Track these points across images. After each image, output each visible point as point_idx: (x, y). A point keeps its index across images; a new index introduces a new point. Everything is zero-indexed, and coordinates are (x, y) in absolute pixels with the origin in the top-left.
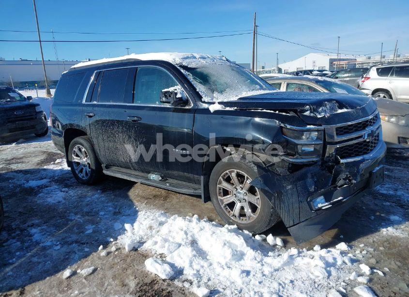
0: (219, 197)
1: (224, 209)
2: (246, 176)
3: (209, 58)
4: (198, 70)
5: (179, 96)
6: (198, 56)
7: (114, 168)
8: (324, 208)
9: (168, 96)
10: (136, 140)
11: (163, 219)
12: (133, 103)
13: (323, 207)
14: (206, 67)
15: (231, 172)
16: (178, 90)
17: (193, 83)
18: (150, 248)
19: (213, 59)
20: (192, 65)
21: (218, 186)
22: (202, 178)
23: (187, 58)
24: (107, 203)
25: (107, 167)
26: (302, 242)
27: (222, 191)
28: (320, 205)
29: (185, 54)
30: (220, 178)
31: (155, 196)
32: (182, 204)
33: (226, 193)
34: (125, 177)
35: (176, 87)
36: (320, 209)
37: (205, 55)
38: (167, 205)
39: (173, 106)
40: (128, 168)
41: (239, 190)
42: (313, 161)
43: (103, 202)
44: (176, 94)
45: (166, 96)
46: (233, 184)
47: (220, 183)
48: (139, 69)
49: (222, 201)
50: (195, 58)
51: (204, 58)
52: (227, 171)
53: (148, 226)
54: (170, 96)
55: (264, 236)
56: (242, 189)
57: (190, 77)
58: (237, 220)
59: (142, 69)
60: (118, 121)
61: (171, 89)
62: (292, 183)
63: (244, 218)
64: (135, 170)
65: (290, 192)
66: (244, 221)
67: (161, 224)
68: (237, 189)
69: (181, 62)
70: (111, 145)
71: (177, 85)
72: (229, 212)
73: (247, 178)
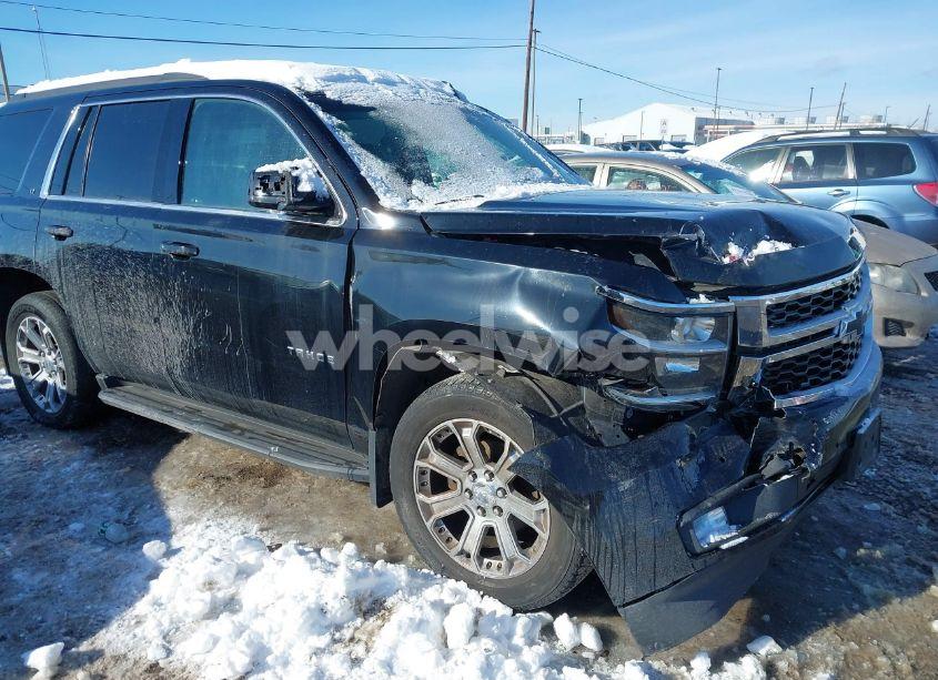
0: (420, 497)
1: (435, 536)
2: (508, 440)
3: (403, 82)
4: (372, 113)
5: (305, 187)
6: (370, 75)
7: (130, 387)
8: (724, 546)
9: (271, 186)
10: (184, 312)
11: (250, 556)
12: (179, 202)
13: (723, 542)
14: (394, 109)
15: (459, 427)
16: (307, 170)
17: (349, 151)
18: (197, 659)
19: (417, 88)
20: (356, 96)
21: (418, 463)
22: (372, 435)
23: (341, 78)
24: (101, 490)
25: (114, 382)
26: (659, 648)
27: (428, 476)
28: (713, 539)
29: (333, 67)
30: (426, 440)
31: (245, 473)
32: (317, 498)
33: (440, 484)
34: (156, 416)
35: (297, 162)
36: (716, 548)
37: (393, 76)
38: (275, 501)
39: (286, 218)
40: (164, 387)
41: (482, 479)
42: (695, 403)
43: (91, 486)
44: (297, 180)
45: (265, 187)
46: (463, 460)
47: (425, 455)
48: (198, 104)
49: (427, 507)
50: (363, 79)
51: (389, 83)
52: (449, 423)
54: (278, 188)
55: (548, 616)
56: (492, 475)
57: (345, 139)
58: (472, 566)
59: (205, 107)
60: (135, 256)
61: (282, 167)
62: (634, 472)
63: (495, 562)
64: (183, 393)
65: (628, 499)
66: (493, 570)
67: (244, 573)
68: (475, 476)
69: (320, 88)
70: (118, 321)
71: (302, 156)
72: (448, 540)
73: (512, 447)
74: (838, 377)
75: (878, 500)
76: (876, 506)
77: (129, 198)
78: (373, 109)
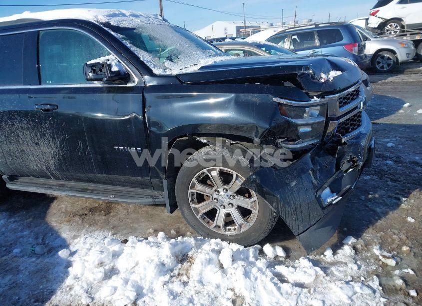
0: (193, 206)
1: (202, 221)
2: (235, 174)
3: (141, 15)
4: (135, 31)
5: (115, 69)
6: (128, 14)
7: (22, 179)
8: (334, 202)
9: (97, 70)
10: (54, 138)
11: (116, 247)
12: (40, 84)
13: (333, 201)
14: (143, 28)
15: (209, 171)
16: (113, 60)
17: (132, 49)
18: (108, 299)
19: (148, 17)
20: (125, 24)
21: (190, 191)
22: (165, 182)
23: (114, 15)
24: (22, 231)
25: (13, 178)
26: (314, 249)
27: (195, 196)
28: (329, 200)
29: (110, 10)
30: (194, 179)
31: (93, 210)
32: (133, 216)
33: (201, 198)
34: (42, 191)
35: (107, 57)
36: (330, 204)
37: (138, 13)
38: (113, 221)
39: (105, 85)
40: (44, 176)
41: (222, 193)
42: (313, 144)
43: (14, 231)
44: (110, 66)
45: (94, 71)
46: (211, 186)
47: (193, 187)
48: (41, 34)
49: (196, 209)
50: (124, 15)
51: (137, 16)
52: (205, 170)
53: (97, 263)
54: (101, 71)
55: (259, 246)
56: (227, 190)
57: (128, 44)
58: (222, 231)
59: (47, 33)
60: (19, 113)
61: (101, 60)
62: (295, 178)
63: (232, 228)
64: (56, 178)
65: (295, 189)
66: (232, 231)
67: (116, 255)
68: (218, 192)
69: (107, 21)
70: (13, 148)
71: (109, 54)
72: (208, 222)
73: (237, 176)
74: (359, 126)
75: (368, 175)
76: (368, 177)
77: (10, 84)
78: (135, 29)
